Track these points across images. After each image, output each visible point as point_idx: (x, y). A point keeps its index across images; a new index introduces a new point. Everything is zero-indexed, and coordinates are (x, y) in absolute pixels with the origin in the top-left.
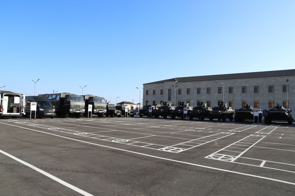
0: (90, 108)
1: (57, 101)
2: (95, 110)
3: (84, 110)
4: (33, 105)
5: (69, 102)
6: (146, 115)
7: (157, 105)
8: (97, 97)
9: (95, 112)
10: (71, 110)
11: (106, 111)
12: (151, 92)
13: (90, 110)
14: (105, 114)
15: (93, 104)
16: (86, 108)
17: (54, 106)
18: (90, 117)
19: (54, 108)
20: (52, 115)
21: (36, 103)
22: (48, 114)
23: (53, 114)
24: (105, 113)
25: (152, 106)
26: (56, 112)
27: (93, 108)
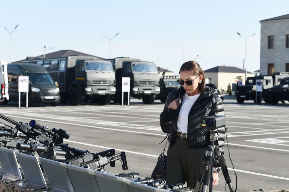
0: (126, 84)
1: (62, 73)
2: (136, 89)
3: (113, 89)
4: (22, 81)
5: (84, 74)
6: (252, 99)
7: (278, 74)
8: (138, 61)
9: (136, 93)
10: (89, 89)
11: (158, 90)
12: (280, 42)
13: (126, 88)
14: (159, 97)
15: (131, 76)
16: (118, 84)
17: (56, 83)
18: (126, 103)
19: (56, 87)
20: (54, 99)
21: (27, 78)
22: (47, 98)
23: (57, 98)
24: (157, 95)
25: (265, 78)
26: (61, 94)
27: (133, 84)
